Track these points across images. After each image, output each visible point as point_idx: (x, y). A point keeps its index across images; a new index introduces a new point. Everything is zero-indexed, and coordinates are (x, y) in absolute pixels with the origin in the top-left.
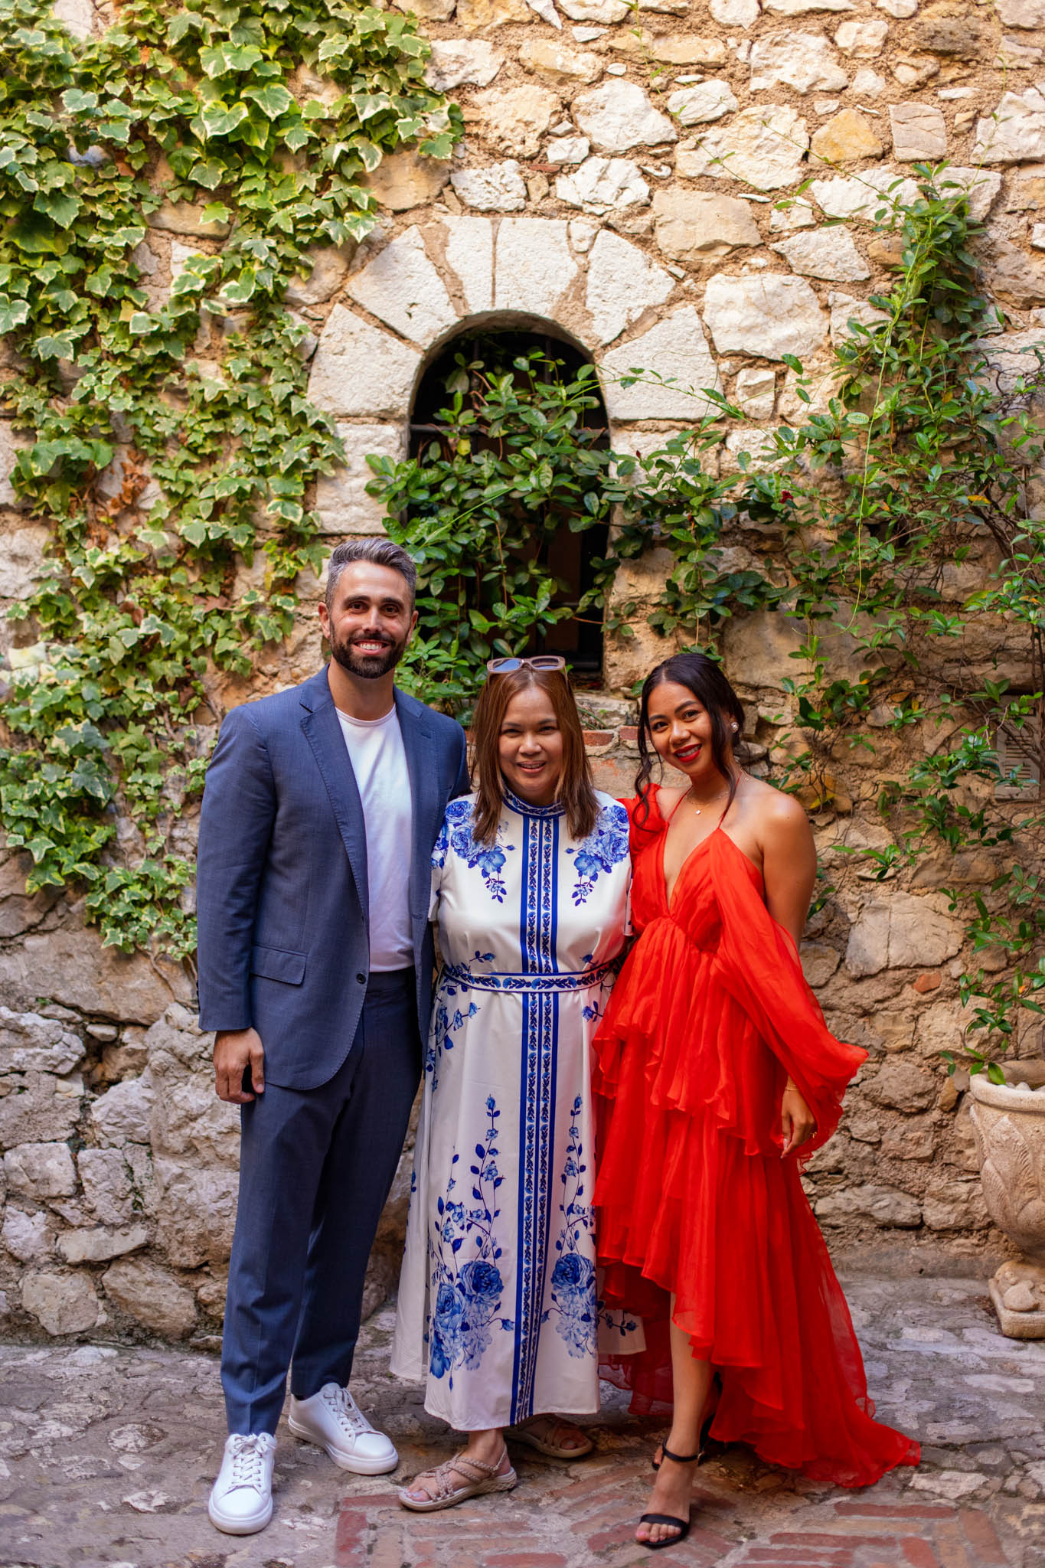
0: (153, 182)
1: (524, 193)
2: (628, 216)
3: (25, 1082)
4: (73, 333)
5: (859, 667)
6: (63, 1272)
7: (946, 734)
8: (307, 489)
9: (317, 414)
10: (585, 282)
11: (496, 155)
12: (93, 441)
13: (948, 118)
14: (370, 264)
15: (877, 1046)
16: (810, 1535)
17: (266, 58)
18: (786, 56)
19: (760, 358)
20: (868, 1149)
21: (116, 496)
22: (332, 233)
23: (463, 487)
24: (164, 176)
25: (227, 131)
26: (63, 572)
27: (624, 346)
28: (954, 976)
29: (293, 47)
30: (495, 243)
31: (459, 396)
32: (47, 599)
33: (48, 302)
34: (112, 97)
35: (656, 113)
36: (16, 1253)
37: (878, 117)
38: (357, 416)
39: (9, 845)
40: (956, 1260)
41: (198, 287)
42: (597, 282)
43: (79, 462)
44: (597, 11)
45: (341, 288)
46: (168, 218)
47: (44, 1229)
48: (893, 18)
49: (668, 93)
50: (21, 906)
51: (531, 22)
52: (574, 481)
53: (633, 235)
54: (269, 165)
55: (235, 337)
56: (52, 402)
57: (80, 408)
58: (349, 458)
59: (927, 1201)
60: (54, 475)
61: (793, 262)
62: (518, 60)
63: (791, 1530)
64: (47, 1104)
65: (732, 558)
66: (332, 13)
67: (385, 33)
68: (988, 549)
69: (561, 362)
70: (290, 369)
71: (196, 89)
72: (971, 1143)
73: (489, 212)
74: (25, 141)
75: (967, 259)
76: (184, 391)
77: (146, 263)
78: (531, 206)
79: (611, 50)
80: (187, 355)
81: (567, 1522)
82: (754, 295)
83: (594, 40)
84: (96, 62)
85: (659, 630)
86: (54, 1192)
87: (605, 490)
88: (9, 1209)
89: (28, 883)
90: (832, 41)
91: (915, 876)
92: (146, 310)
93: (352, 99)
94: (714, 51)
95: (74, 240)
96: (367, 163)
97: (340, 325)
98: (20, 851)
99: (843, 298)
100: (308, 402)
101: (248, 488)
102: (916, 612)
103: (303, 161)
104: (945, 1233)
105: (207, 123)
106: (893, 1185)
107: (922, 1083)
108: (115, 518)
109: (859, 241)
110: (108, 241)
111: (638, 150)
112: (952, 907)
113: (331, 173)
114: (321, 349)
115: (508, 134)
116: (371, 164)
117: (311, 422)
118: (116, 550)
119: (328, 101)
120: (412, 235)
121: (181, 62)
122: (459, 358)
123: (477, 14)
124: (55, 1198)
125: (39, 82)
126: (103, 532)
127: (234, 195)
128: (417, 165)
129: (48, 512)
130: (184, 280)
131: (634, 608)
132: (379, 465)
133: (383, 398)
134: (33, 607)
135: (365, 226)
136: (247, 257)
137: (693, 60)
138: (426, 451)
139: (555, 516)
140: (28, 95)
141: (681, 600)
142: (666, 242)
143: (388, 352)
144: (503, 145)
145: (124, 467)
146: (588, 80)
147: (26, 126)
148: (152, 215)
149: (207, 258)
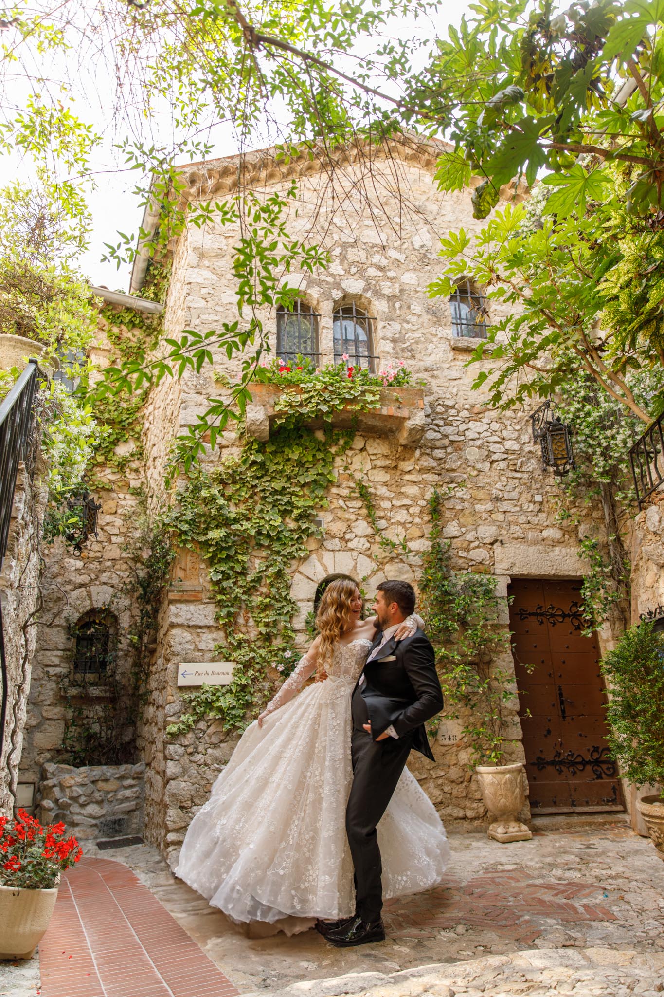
0: (250, 544)
1: (340, 546)
2: (365, 551)
4: (231, 581)
8: (290, 618)
10: (356, 566)
11: (333, 537)
14: (304, 563)
18: (398, 515)
21: (241, 622)
22: (295, 556)
27: (366, 581)
28: (465, 742)
30: (334, 558)
33: (226, 573)
37: (420, 528)
38: (302, 600)
40: (477, 827)
41: (262, 570)
42: (359, 566)
44: (355, 505)
45: (297, 569)
48: (421, 506)
50: (219, 734)
51: (340, 508)
53: (367, 555)
55: (271, 581)
58: (301, 611)
59: (466, 810)
61: (404, 561)
62: (337, 516)
70: (286, 589)
73: (332, 551)
77: (249, 564)
78: (342, 549)
79: (358, 514)
80: (259, 585)
83: (354, 512)
90: (408, 511)
92: (249, 575)
94: (382, 514)
97: (297, 578)
98: (219, 719)
99: (417, 569)
100: (290, 597)
104: (472, 819)
106: (457, 806)
107: (460, 774)
109: (420, 556)
111: (366, 536)
112: (461, 722)
114: (293, 584)
116: (304, 540)
117: (291, 601)
119: (292, 525)
120: (314, 556)
123: (327, 506)
127: (271, 547)
128: (315, 540)
130: (259, 567)
132: (307, 613)
133: (308, 596)
134: (219, 652)
135: (303, 554)
136: (275, 562)
137: (378, 516)
142: (375, 557)
143: (309, 584)
144: (335, 535)
145: (243, 615)
146: (353, 521)
148: (251, 552)
149: (264, 562)
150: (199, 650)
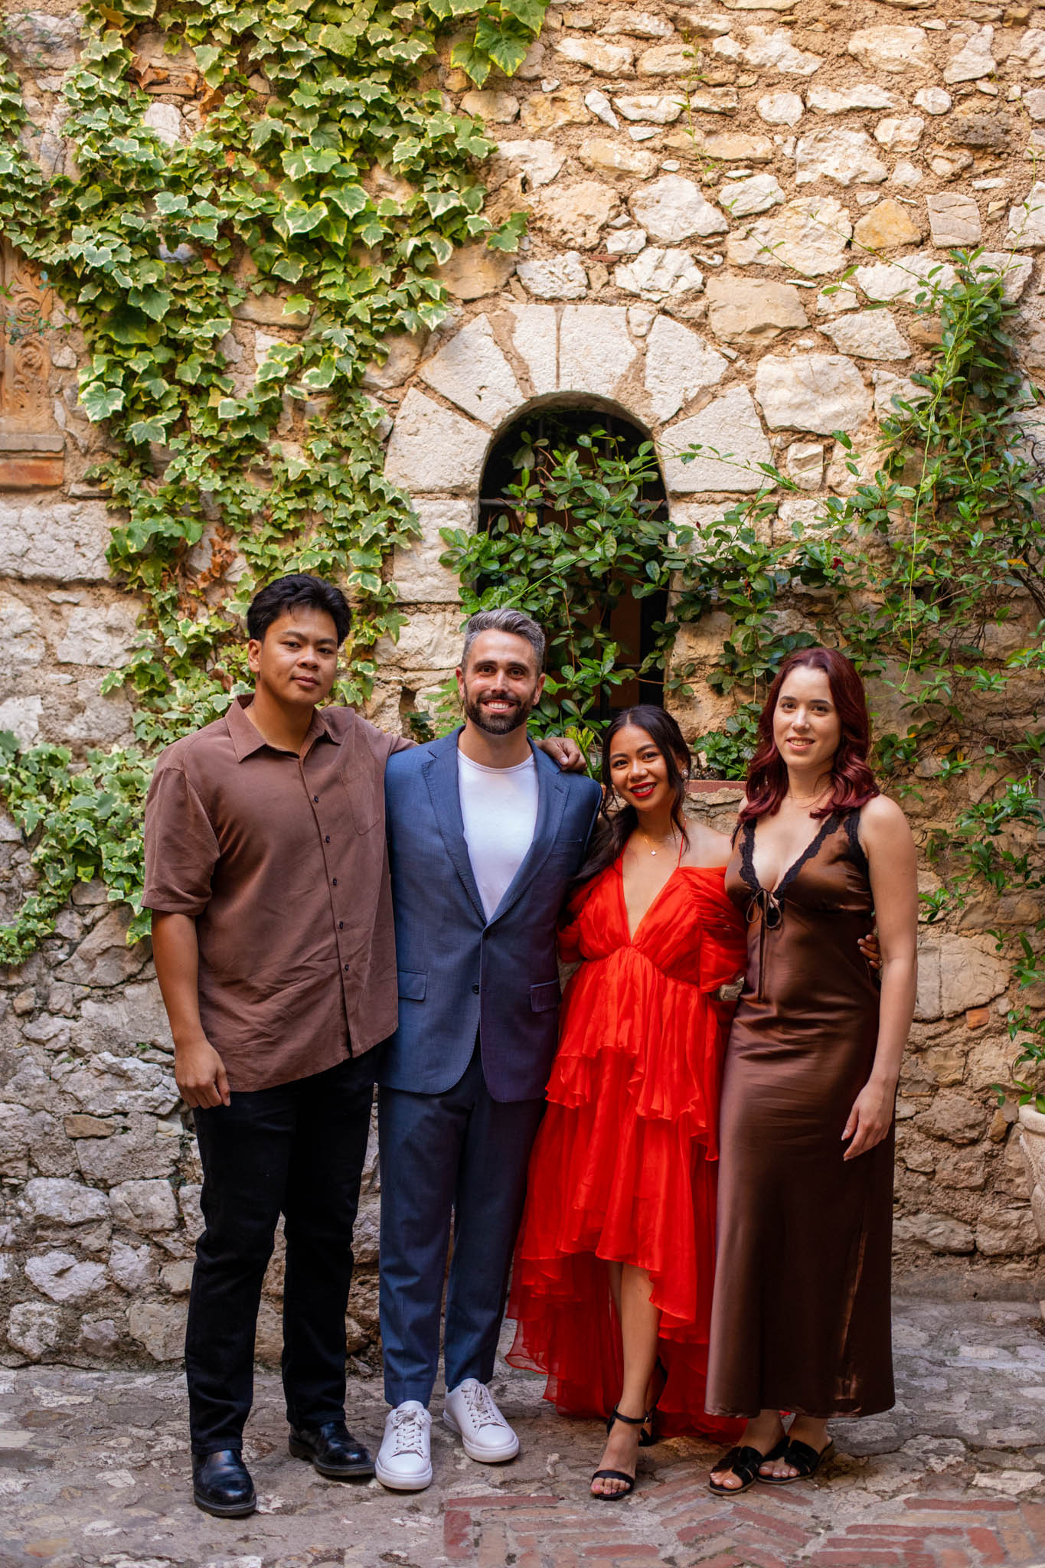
0: (237, 277)
1: (585, 282)
2: (683, 302)
3: (128, 1123)
4: (165, 419)
5: (906, 722)
6: (166, 1301)
7: (990, 783)
8: (384, 562)
9: (393, 491)
10: (644, 365)
11: (559, 247)
12: (184, 519)
13: (982, 207)
14: (442, 350)
15: (930, 1080)
16: (883, 1527)
17: (344, 160)
18: (829, 151)
19: (809, 432)
20: (923, 1178)
21: (205, 570)
22: (406, 322)
23: (531, 558)
24: (248, 272)
25: (309, 229)
26: (156, 642)
27: (681, 423)
28: (1002, 1012)
29: (369, 150)
30: (558, 329)
31: (526, 471)
32: (142, 668)
33: (140, 390)
34: (201, 198)
35: (708, 206)
36: (123, 1284)
37: (917, 207)
38: (431, 492)
39: (110, 899)
40: (1008, 1284)
41: (282, 374)
42: (654, 364)
43: (172, 538)
44: (652, 112)
45: (414, 373)
46: (252, 310)
47: (148, 1261)
48: (928, 114)
49: (720, 187)
50: (120, 957)
51: (590, 123)
52: (636, 550)
53: (688, 320)
54: (347, 259)
55: (316, 420)
56: (145, 482)
57: (171, 487)
58: (423, 531)
59: (979, 1228)
60: (147, 551)
61: (839, 343)
62: (578, 159)
63: (865, 1522)
64: (149, 1143)
65: (785, 620)
66: (405, 118)
67: (455, 136)
68: (1026, 609)
69: (621, 439)
70: (368, 449)
71: (277, 189)
72: (1020, 1172)
73: (553, 300)
74: (120, 241)
75: (1002, 338)
76: (269, 471)
77: (232, 352)
78: (593, 294)
79: (665, 147)
80: (271, 437)
81: (657, 1518)
82: (802, 374)
83: (649, 139)
84: (186, 166)
85: (718, 689)
86: (158, 1225)
87: (666, 559)
88: (115, 1242)
89: (128, 935)
90: (872, 136)
91: (963, 918)
92: (232, 396)
93: (425, 197)
94: (761, 148)
95: (165, 332)
96: (439, 257)
97: (414, 407)
98: (120, 904)
99: (886, 375)
100: (385, 480)
101: (330, 561)
102: (961, 670)
103: (379, 255)
104: (997, 1258)
105: (289, 222)
106: (947, 1213)
107: (973, 1115)
108: (204, 591)
109: (901, 322)
110: (197, 333)
111: (692, 240)
112: (999, 947)
113: (404, 266)
114: (396, 430)
115: (570, 228)
116: (443, 258)
117: (388, 498)
118: (204, 622)
119: (401, 199)
120: (481, 323)
121: (264, 165)
122: (525, 436)
123: (540, 116)
124: (158, 1232)
125: (132, 186)
126: (194, 604)
127: (315, 287)
128: (485, 257)
129: (142, 586)
130: (268, 367)
131: (693, 668)
132: (451, 537)
133: (455, 475)
134: (127, 675)
135: (438, 316)
136: (326, 345)
137: (742, 156)
138: (495, 523)
139: (618, 584)
140: (121, 198)
141: (738, 660)
142: (720, 326)
143: (459, 432)
144: (565, 238)
145: (212, 543)
146: (644, 176)
147: (121, 226)
148: (237, 308)
149: (289, 347)
150: (61, 665)
